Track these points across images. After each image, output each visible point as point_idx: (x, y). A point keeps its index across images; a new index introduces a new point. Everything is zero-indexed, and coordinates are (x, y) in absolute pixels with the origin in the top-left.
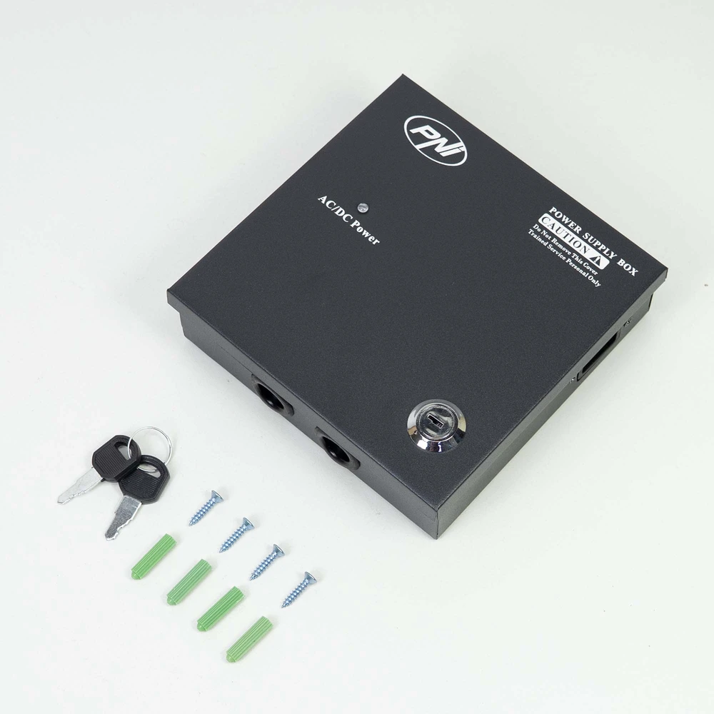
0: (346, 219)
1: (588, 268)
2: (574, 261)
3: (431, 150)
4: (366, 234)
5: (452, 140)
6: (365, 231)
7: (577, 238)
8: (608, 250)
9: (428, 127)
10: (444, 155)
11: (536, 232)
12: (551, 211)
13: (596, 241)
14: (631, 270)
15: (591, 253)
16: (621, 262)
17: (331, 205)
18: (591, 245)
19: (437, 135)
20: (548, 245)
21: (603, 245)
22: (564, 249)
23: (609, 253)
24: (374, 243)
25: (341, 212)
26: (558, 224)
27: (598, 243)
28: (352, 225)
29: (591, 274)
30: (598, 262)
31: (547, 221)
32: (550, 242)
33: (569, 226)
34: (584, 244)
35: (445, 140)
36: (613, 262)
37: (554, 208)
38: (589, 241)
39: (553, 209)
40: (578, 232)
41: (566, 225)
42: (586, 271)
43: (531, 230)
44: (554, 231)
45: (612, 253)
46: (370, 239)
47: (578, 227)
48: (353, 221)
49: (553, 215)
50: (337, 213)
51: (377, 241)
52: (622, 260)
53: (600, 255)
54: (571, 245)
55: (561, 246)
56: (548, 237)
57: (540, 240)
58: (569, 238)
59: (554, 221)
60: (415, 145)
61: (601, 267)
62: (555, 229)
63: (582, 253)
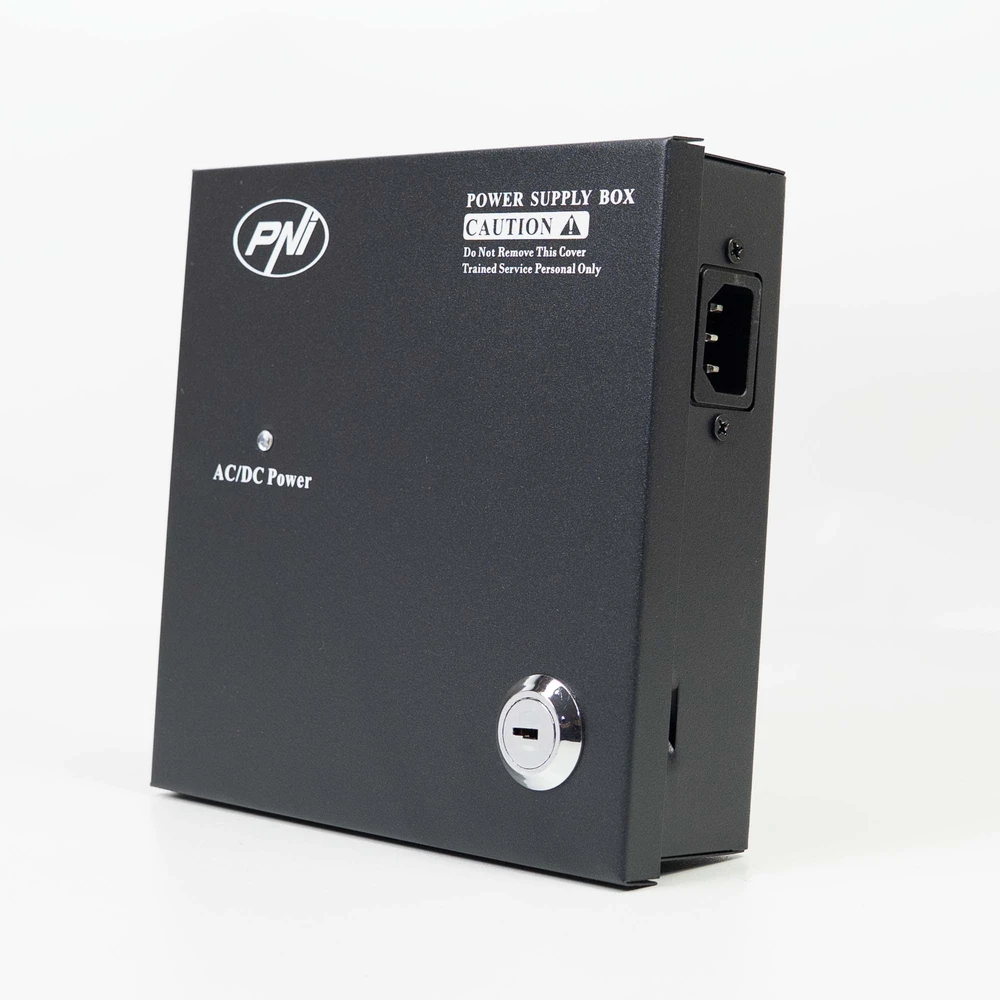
0: (259, 480)
1: (569, 253)
2: (547, 262)
3: (286, 262)
4: (291, 480)
5: (295, 216)
6: (287, 476)
7: (526, 216)
8: (574, 192)
9: (262, 226)
10: (300, 252)
11: (473, 262)
12: (469, 206)
13: (551, 194)
14: (625, 197)
15: (558, 220)
16: (605, 197)
17: (233, 473)
18: (549, 209)
19: (275, 226)
20: (498, 269)
21: (564, 192)
22: (521, 253)
23: (579, 197)
24: (307, 486)
25: (249, 474)
26: (489, 217)
27: (556, 195)
28: (270, 483)
29: (577, 260)
30: (576, 231)
31: (476, 227)
32: (497, 260)
33: (505, 205)
34: (539, 216)
35: (289, 225)
36: (593, 207)
37: (470, 195)
38: (543, 203)
39: (471, 197)
40: (521, 204)
41: (500, 209)
42: (568, 262)
43: (465, 265)
44: (492, 237)
45: (584, 192)
46: (300, 486)
47: (516, 194)
48: (267, 472)
49: (475, 209)
50: (244, 480)
51: (308, 479)
52: (602, 191)
53: (570, 213)
54: (525, 236)
55: (514, 253)
56: (490, 254)
57: (484, 270)
58: (516, 226)
59: (481, 217)
60: (263, 271)
61: (584, 233)
62: (491, 230)
63: (546, 236)
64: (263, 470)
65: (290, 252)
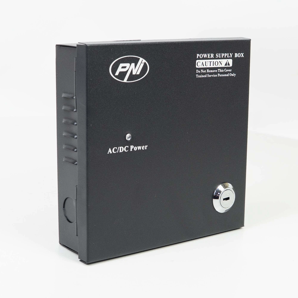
0: (126, 150)
1: (227, 71)
2: (221, 73)
3: (132, 77)
4: (139, 148)
5: (136, 61)
6: (138, 147)
7: (215, 60)
8: (228, 54)
9: (121, 65)
10: (138, 73)
11: (199, 74)
12: (197, 58)
13: (222, 54)
14: (241, 55)
15: (224, 62)
16: (236, 55)
17: (115, 150)
18: (221, 58)
19: (127, 65)
20: (207, 76)
21: (225, 54)
22: (214, 71)
23: (229, 55)
24: (146, 149)
25: (122, 149)
26: (204, 61)
27: (223, 55)
28: (131, 150)
29: (229, 72)
30: (229, 65)
31: (200, 64)
32: (207, 73)
33: (208, 57)
34: (218, 60)
35: (133, 64)
36: (233, 58)
37: (197, 54)
38: (219, 57)
39: (198, 55)
40: (213, 57)
41: (207, 59)
42: (227, 73)
43: (197, 75)
44: (205, 67)
45: (230, 54)
46: (143, 149)
47: (212, 54)
48: (130, 147)
49: (199, 59)
50: (120, 151)
51: (146, 146)
52: (235, 54)
53: (227, 60)
54: (215, 66)
55: (212, 71)
56: (205, 71)
57: (203, 76)
58: (212, 63)
59: (201, 61)
60: (123, 80)
61: (231, 65)
62: (204, 65)
63: (221, 66)
64: (128, 147)
65: (134, 73)
